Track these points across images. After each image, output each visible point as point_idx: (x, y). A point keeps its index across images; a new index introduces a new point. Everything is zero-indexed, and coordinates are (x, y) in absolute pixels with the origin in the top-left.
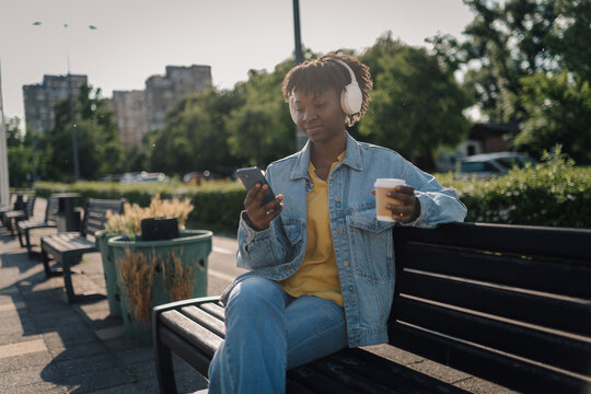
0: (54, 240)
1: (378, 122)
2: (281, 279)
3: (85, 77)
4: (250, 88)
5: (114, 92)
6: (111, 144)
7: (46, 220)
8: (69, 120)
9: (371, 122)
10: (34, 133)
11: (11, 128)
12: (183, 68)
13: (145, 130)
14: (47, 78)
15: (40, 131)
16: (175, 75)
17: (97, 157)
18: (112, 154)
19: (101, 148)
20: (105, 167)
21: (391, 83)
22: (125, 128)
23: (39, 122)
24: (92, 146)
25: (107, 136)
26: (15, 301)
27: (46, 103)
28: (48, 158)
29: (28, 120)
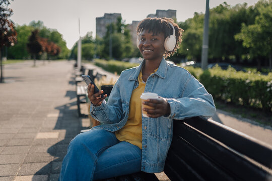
1: (253, 41)
2: (114, 131)
3: (120, 14)
4: (193, 21)
5: (133, 21)
6: (128, 45)
8: (113, 32)
9: (249, 41)
10: (99, 38)
12: (164, 11)
14: (105, 14)
15: (101, 38)
16: (160, 14)
17: (122, 50)
18: (128, 49)
19: (123, 46)
20: (124, 54)
21: (263, 21)
23: (101, 33)
25: (126, 41)
26: (60, 113)
27: (104, 25)
29: (97, 32)
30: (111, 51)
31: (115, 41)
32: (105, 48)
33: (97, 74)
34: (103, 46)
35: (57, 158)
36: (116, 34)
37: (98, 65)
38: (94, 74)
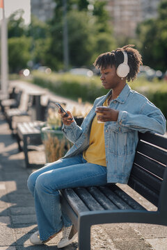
0: (24, 126)
6: (103, 36)
7: (28, 110)
8: (69, 9)
10: (37, 23)
11: (17, 17)
13: (140, 19)
15: (42, 21)
17: (89, 48)
19: (93, 39)
22: (121, 16)
23: (42, 12)
24: (85, 37)
25: (100, 26)
28: (47, 47)
29: (32, 10)
30: (66, 53)
31: (75, 28)
32: (53, 45)
33: (49, 102)
34: (48, 41)
35: (15, 204)
36: (76, 14)
37: (38, 82)
38: (44, 101)
